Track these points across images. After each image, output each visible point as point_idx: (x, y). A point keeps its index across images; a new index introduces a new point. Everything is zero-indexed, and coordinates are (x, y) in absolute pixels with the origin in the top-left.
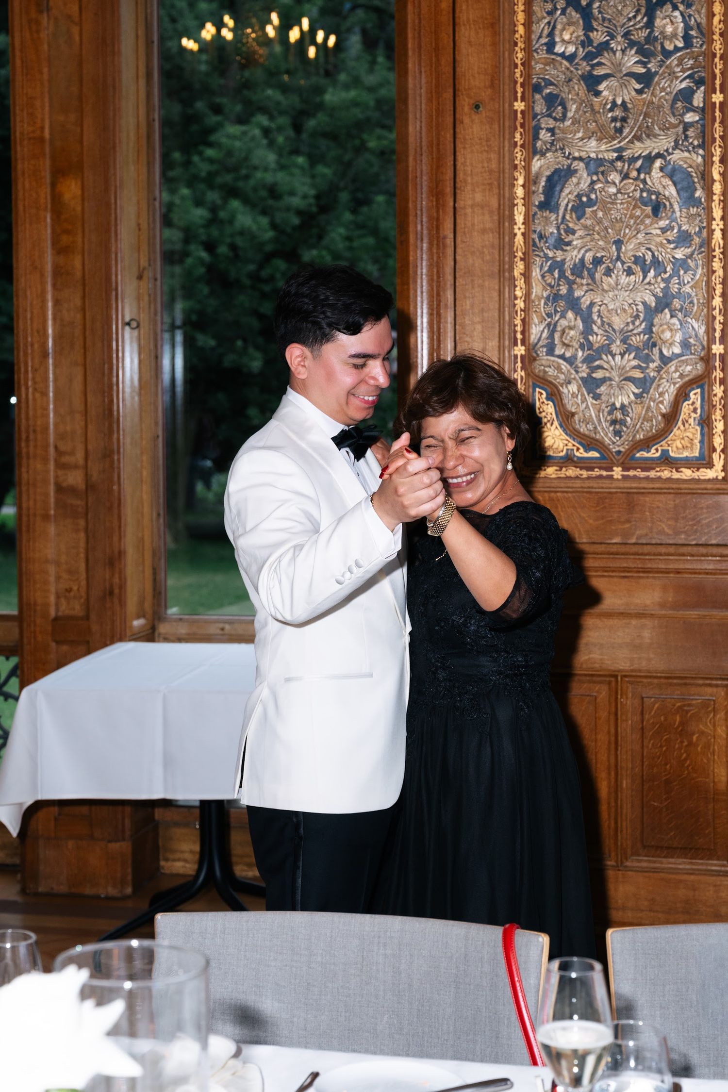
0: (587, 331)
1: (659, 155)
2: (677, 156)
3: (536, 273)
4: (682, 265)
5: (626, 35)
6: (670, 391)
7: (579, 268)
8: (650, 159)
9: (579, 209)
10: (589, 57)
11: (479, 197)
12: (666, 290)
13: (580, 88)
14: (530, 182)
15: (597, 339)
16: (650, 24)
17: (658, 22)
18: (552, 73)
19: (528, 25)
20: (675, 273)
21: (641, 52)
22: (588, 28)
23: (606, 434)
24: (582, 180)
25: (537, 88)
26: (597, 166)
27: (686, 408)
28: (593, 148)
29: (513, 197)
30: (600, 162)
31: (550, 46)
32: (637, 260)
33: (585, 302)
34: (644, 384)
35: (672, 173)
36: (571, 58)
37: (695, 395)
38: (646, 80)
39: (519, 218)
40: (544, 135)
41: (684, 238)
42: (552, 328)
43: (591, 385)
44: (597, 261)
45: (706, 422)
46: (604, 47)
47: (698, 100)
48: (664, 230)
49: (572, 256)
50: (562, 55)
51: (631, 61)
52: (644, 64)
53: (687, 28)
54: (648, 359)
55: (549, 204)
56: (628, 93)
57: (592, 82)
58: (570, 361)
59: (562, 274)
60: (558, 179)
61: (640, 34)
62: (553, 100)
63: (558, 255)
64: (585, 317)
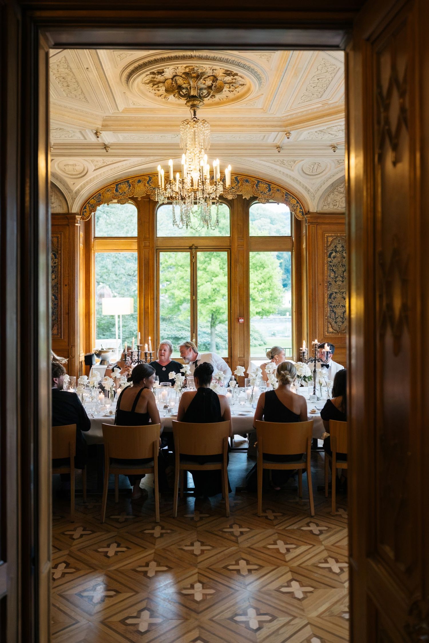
0: (335, 315)
1: (345, 292)
3: (328, 307)
5: (340, 275)
7: (334, 307)
8: (343, 292)
9: (334, 299)
10: (335, 278)
11: (321, 297)
13: (334, 282)
14: (328, 294)
15: (337, 316)
16: (343, 274)
17: (344, 274)
18: (330, 280)
19: (327, 273)
21: (342, 278)
22: (335, 274)
23: (338, 329)
24: (334, 294)
25: (328, 282)
26: (336, 293)
28: (336, 291)
29: (325, 297)
31: (330, 276)
32: (342, 306)
34: (343, 322)
36: (333, 278)
38: (343, 281)
39: (326, 300)
40: (329, 289)
42: (330, 315)
43: (336, 322)
44: (336, 306)
46: (337, 277)
49: (333, 305)
51: (341, 279)
54: (343, 319)
55: (330, 298)
56: (340, 283)
57: (336, 281)
58: (333, 319)
60: (331, 294)
61: (342, 275)
62: (330, 284)
63: (331, 305)
64: (335, 313)
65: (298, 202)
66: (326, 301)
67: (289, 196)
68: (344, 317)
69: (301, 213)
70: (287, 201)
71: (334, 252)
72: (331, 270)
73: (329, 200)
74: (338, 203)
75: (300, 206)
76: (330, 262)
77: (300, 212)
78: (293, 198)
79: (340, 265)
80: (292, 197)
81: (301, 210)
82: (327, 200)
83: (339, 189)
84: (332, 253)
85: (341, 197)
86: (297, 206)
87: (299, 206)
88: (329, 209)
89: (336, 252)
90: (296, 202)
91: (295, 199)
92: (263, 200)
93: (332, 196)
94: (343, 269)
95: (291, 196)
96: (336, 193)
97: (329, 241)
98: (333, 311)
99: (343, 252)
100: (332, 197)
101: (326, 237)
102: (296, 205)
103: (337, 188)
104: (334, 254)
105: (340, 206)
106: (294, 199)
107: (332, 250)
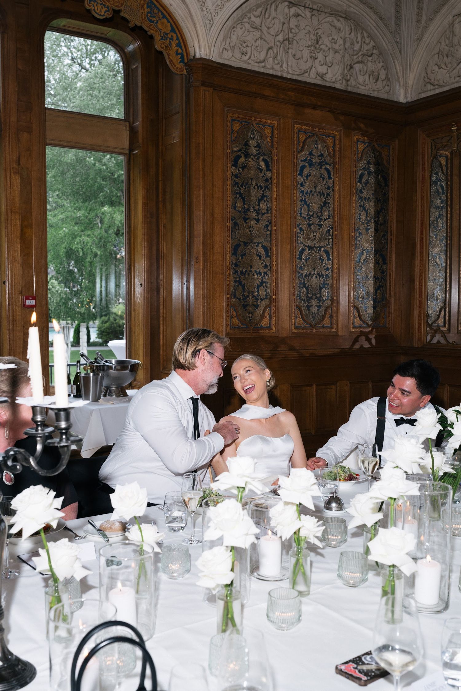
0: (244, 291)
1: (261, 243)
2: (265, 244)
4: (265, 273)
5: (253, 207)
6: (262, 308)
8: (258, 243)
10: (244, 212)
11: (219, 250)
12: (262, 280)
14: (231, 246)
15: (246, 294)
16: (259, 205)
17: (261, 205)
19: (230, 201)
20: (264, 276)
21: (257, 212)
22: (244, 204)
23: (248, 321)
24: (242, 247)
26: (245, 243)
27: (266, 313)
28: (245, 239)
29: (227, 251)
30: (247, 243)
31: (235, 207)
32: (256, 271)
33: (243, 283)
35: (264, 247)
36: (240, 212)
37: (268, 310)
38: (258, 220)
41: (266, 266)
43: (244, 306)
45: (271, 317)
46: (248, 210)
47: (269, 228)
48: (262, 263)
50: (238, 211)
51: (254, 214)
52: (258, 216)
53: (267, 207)
54: (258, 299)
55: (235, 253)
57: (245, 219)
59: (238, 275)
60: (238, 246)
61: (257, 208)
62: (236, 224)
63: (236, 268)
64: (243, 286)
65: (173, 30)
66: (228, 260)
67: (156, 11)
68: (258, 295)
69: (179, 56)
70: (151, 21)
71: (242, 155)
72: (237, 193)
73: (234, 37)
74: (249, 50)
75: (178, 39)
76: (236, 176)
77: (177, 54)
78: (164, 17)
79: (254, 184)
80: (162, 14)
81: (180, 51)
82: (230, 38)
83: (253, 19)
84: (239, 157)
85: (255, 39)
86: (172, 39)
87: (175, 38)
88: (233, 59)
89: (247, 155)
90: (170, 28)
91: (169, 22)
92: (100, 7)
93: (239, 31)
94: (259, 195)
95: (159, 10)
96: (247, 26)
97: (234, 128)
98: (240, 282)
99: (258, 159)
100: (240, 34)
101: (229, 119)
102: (169, 36)
103: (249, 15)
104: (242, 159)
105: (252, 57)
106: (165, 20)
107: (240, 150)
